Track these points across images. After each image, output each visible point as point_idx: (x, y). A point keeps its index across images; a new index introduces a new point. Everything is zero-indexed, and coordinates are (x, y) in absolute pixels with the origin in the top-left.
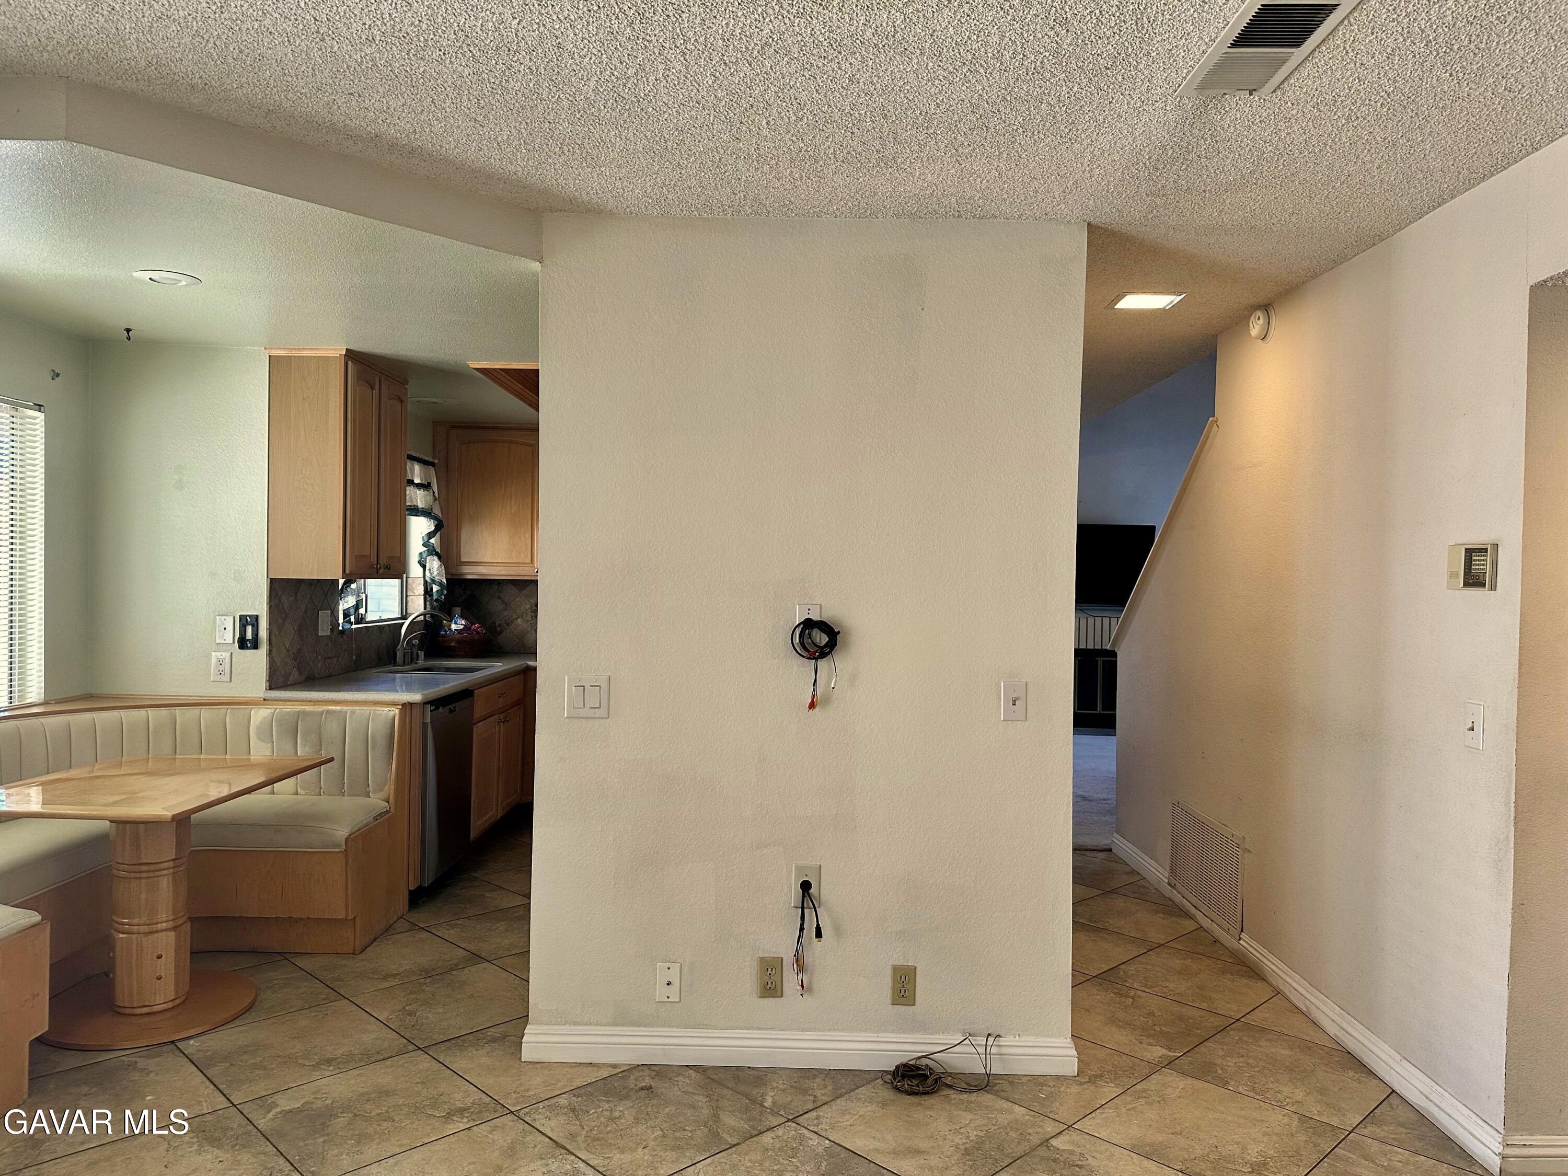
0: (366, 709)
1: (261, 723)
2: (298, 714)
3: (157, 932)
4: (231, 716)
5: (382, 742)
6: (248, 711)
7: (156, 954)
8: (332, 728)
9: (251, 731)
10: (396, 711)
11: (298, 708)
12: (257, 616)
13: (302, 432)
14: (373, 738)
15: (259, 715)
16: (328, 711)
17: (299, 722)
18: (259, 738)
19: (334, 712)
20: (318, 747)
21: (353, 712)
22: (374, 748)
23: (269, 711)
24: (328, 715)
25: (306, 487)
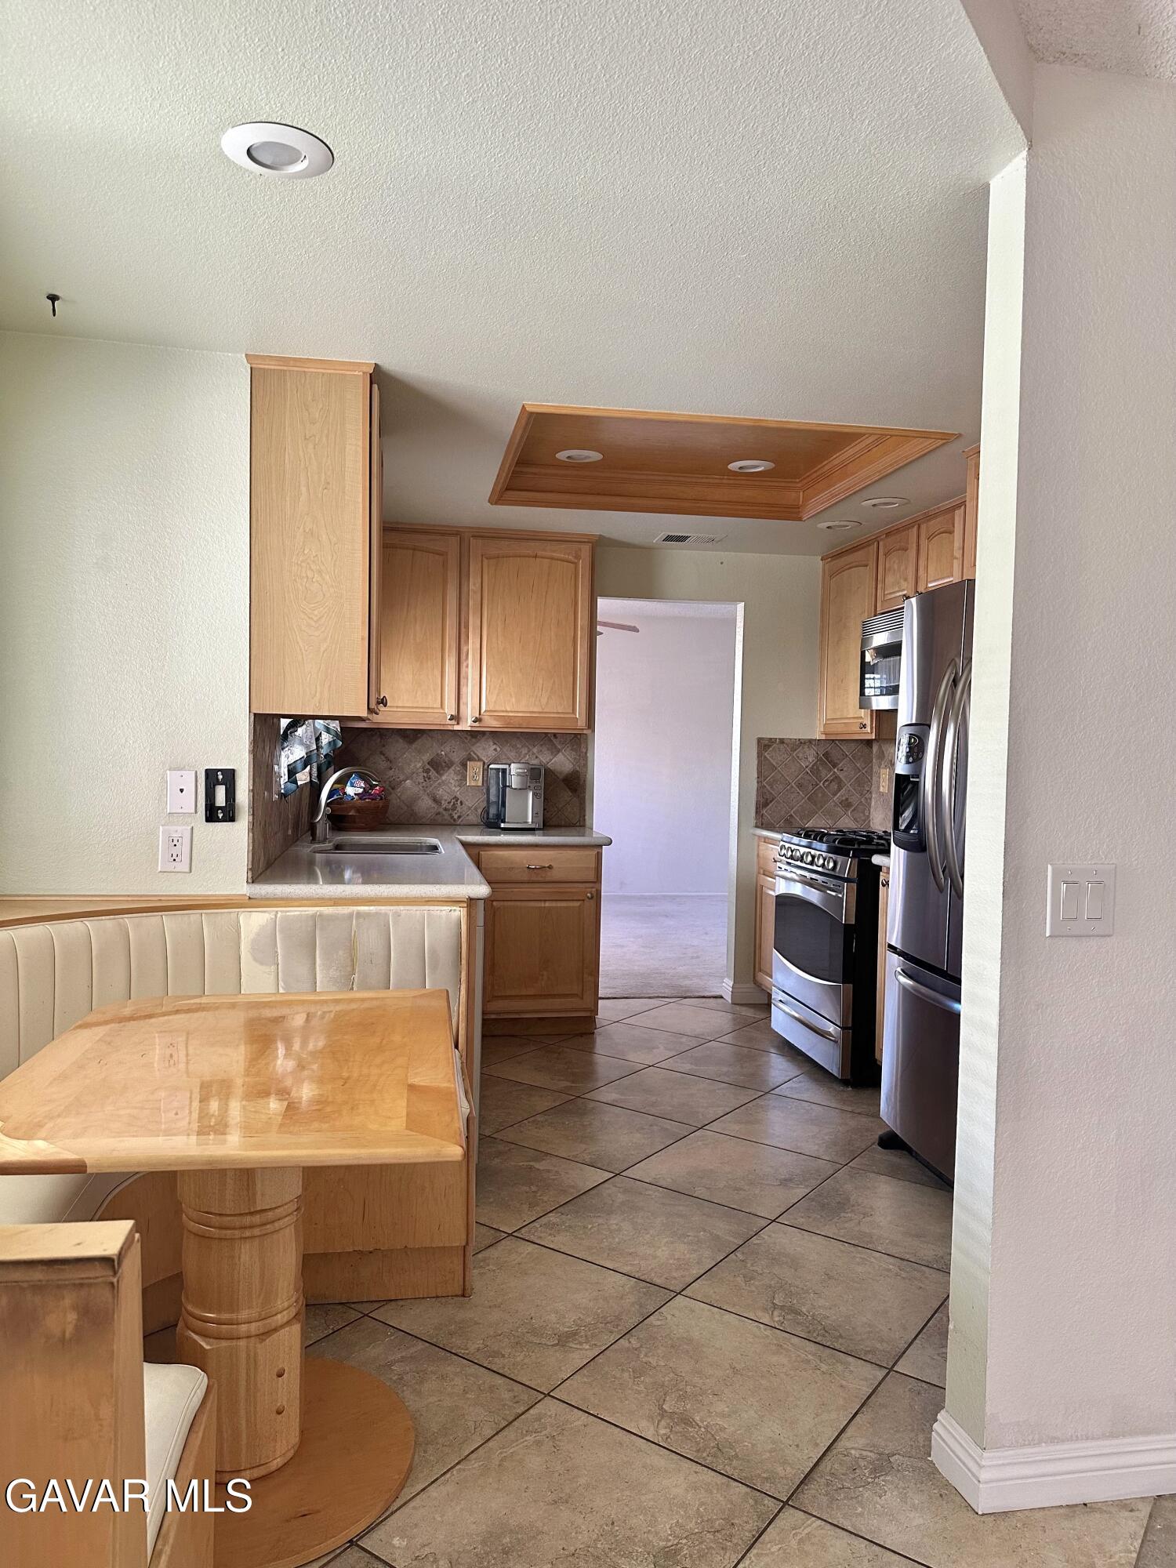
0: (416, 911)
1: (258, 934)
2: (314, 917)
3: (275, 1330)
4: (209, 923)
5: (446, 957)
6: (234, 916)
7: (276, 1370)
8: (369, 940)
9: (242, 947)
10: (460, 913)
11: (312, 910)
12: (234, 770)
13: (304, 489)
14: (433, 952)
15: (253, 922)
16: (359, 914)
17: (317, 932)
18: (255, 959)
19: (368, 915)
20: (349, 969)
21: (397, 915)
22: (434, 968)
23: (267, 915)
24: (361, 920)
25: (310, 574)
